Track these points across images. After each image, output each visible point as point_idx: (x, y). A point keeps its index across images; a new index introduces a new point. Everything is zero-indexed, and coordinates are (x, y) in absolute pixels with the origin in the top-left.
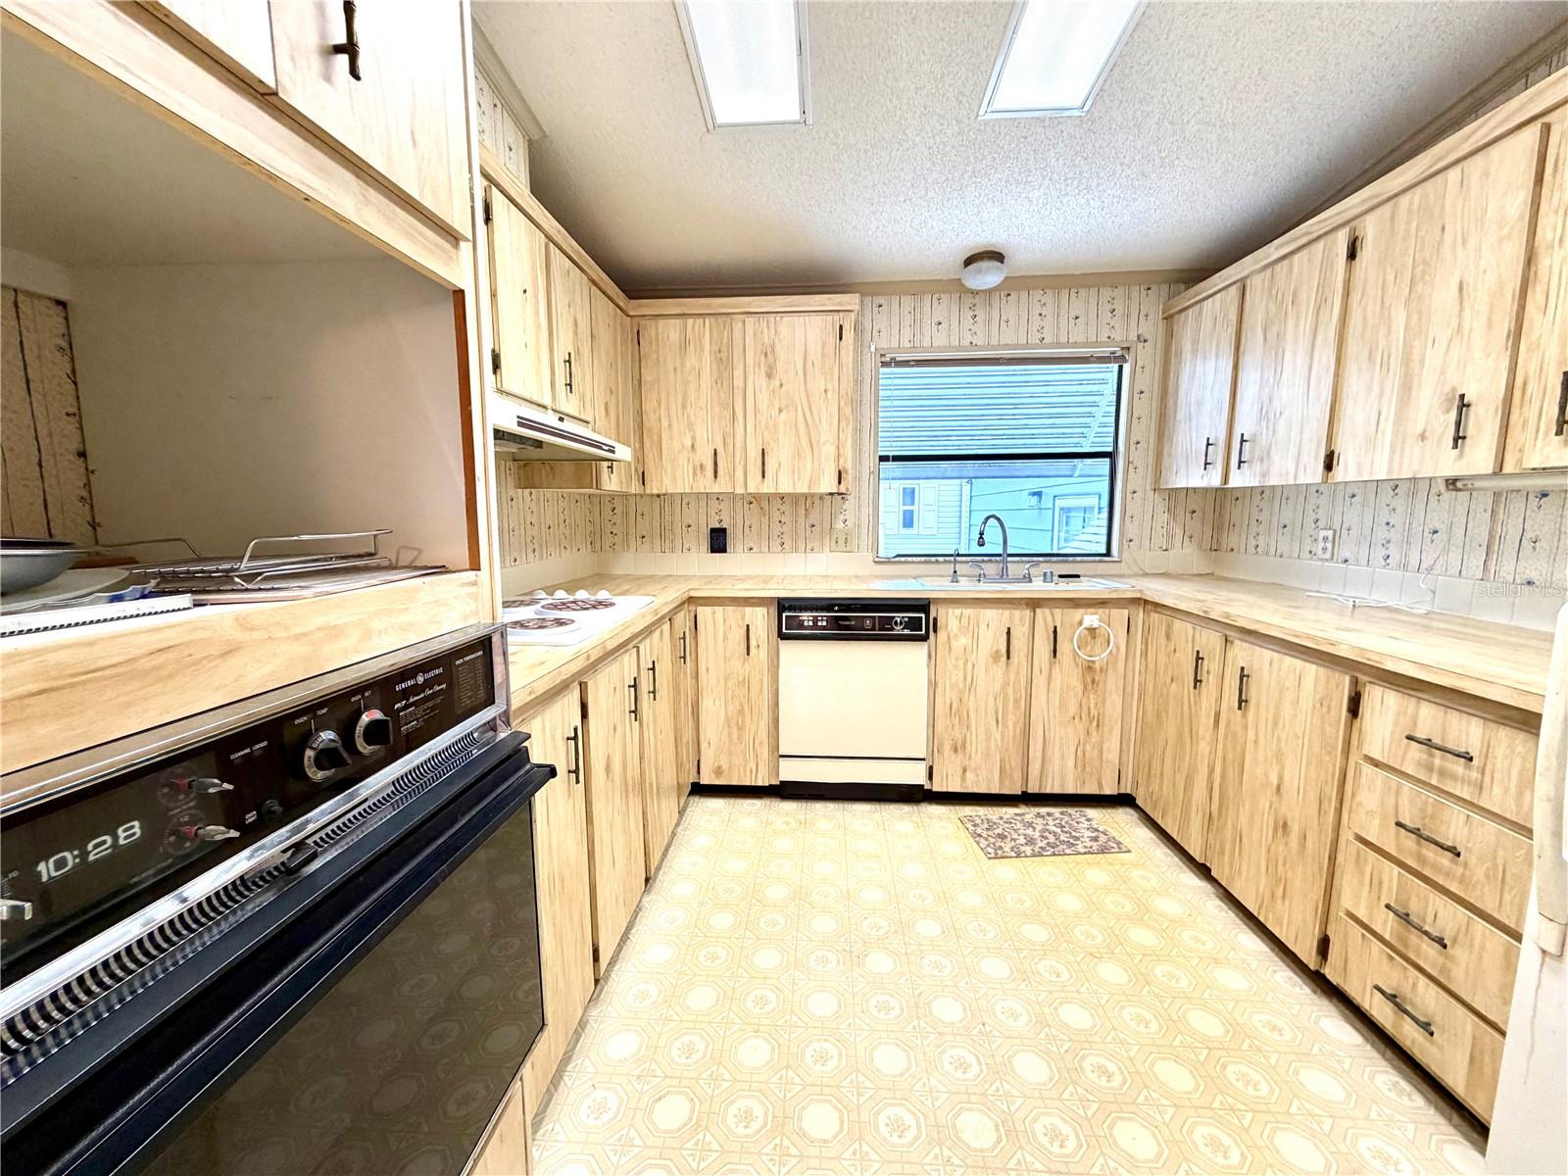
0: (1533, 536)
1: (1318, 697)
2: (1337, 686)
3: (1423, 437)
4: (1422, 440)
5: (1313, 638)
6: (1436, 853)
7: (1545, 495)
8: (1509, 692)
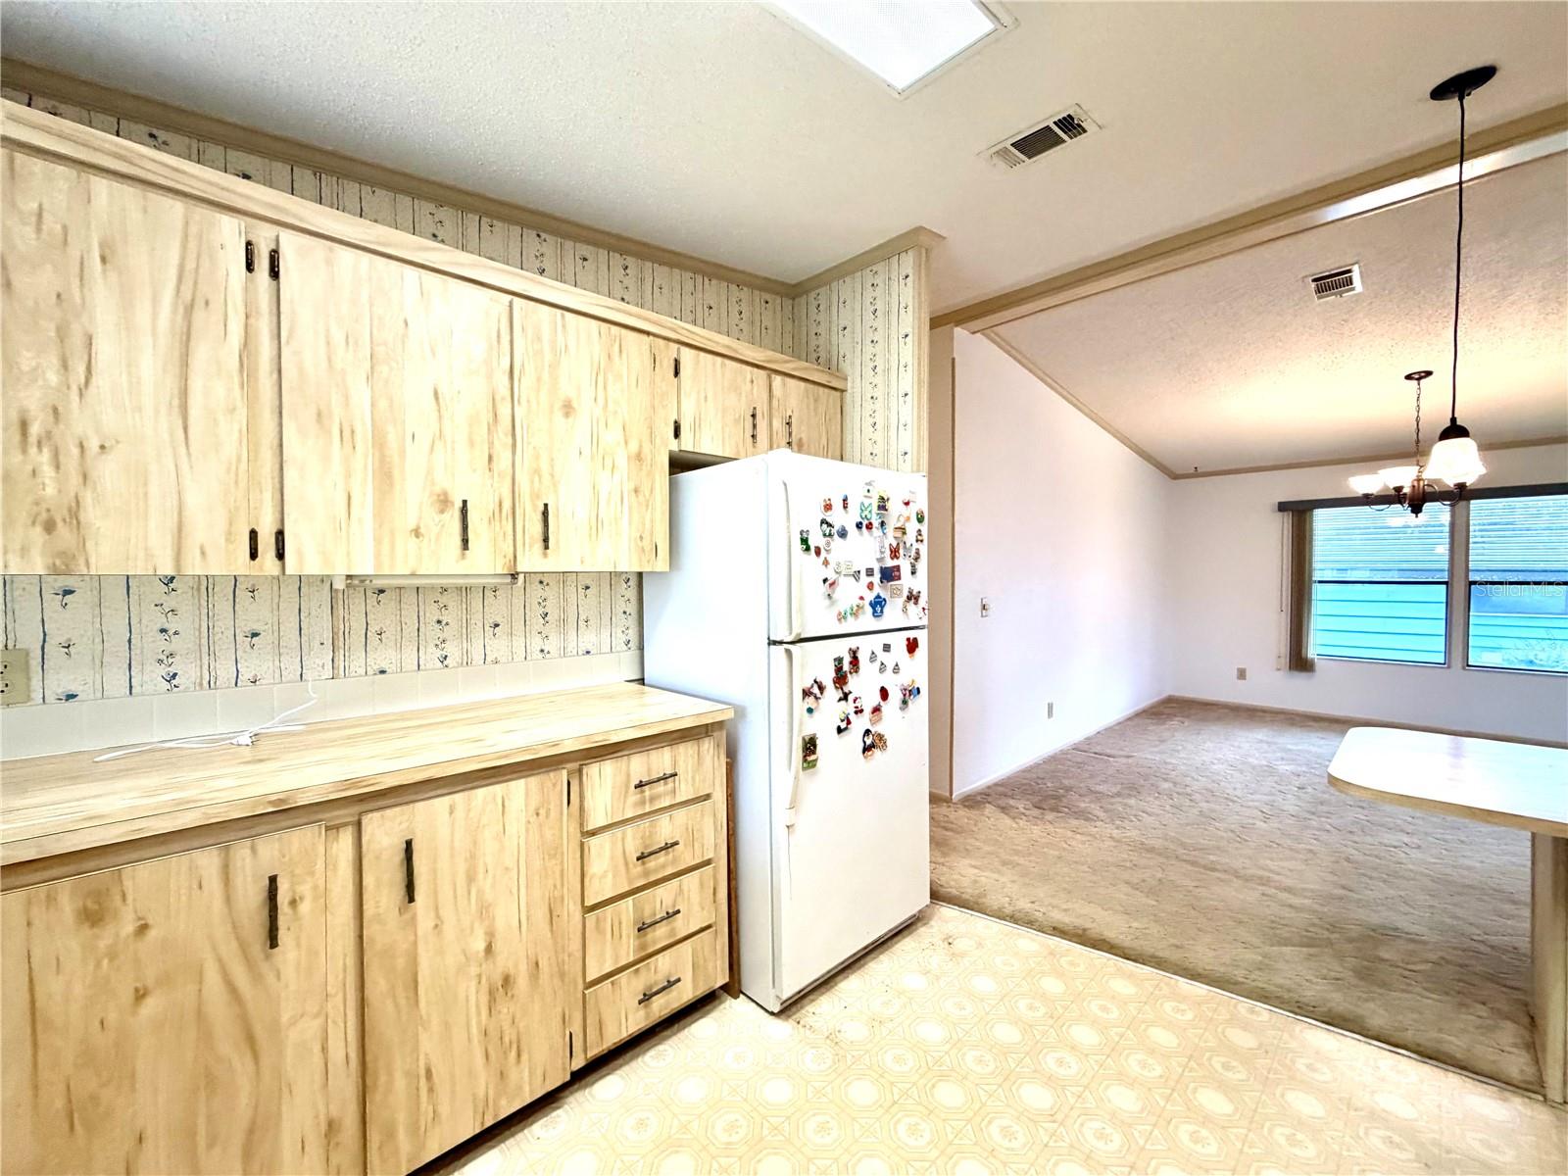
0: (377, 628)
1: (532, 809)
2: (554, 785)
3: (417, 533)
4: (417, 536)
5: (527, 749)
6: (655, 860)
7: (382, 591)
8: (692, 718)
